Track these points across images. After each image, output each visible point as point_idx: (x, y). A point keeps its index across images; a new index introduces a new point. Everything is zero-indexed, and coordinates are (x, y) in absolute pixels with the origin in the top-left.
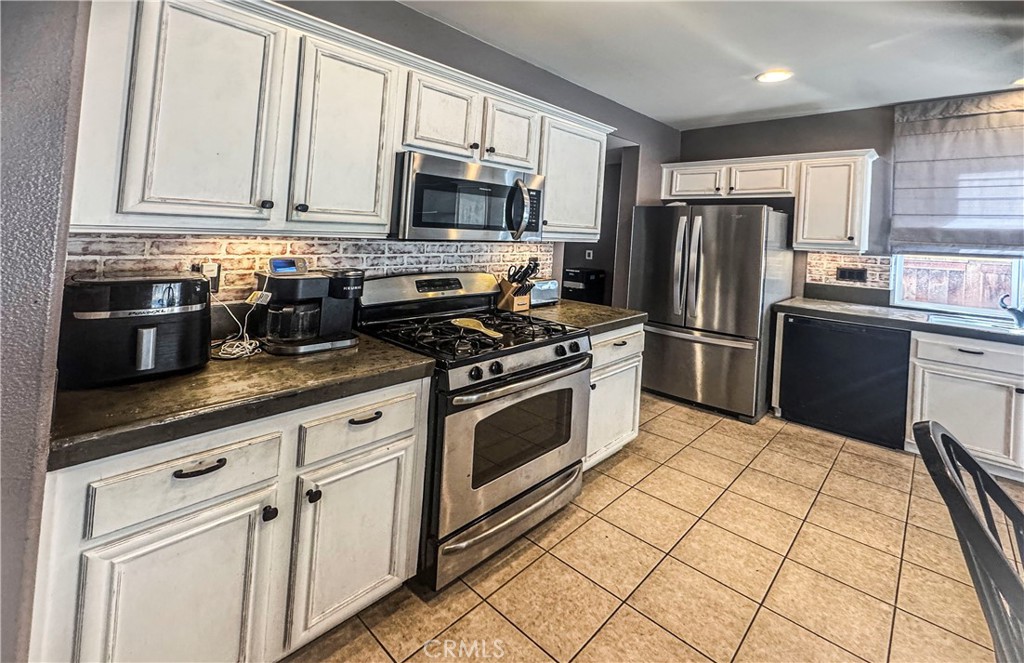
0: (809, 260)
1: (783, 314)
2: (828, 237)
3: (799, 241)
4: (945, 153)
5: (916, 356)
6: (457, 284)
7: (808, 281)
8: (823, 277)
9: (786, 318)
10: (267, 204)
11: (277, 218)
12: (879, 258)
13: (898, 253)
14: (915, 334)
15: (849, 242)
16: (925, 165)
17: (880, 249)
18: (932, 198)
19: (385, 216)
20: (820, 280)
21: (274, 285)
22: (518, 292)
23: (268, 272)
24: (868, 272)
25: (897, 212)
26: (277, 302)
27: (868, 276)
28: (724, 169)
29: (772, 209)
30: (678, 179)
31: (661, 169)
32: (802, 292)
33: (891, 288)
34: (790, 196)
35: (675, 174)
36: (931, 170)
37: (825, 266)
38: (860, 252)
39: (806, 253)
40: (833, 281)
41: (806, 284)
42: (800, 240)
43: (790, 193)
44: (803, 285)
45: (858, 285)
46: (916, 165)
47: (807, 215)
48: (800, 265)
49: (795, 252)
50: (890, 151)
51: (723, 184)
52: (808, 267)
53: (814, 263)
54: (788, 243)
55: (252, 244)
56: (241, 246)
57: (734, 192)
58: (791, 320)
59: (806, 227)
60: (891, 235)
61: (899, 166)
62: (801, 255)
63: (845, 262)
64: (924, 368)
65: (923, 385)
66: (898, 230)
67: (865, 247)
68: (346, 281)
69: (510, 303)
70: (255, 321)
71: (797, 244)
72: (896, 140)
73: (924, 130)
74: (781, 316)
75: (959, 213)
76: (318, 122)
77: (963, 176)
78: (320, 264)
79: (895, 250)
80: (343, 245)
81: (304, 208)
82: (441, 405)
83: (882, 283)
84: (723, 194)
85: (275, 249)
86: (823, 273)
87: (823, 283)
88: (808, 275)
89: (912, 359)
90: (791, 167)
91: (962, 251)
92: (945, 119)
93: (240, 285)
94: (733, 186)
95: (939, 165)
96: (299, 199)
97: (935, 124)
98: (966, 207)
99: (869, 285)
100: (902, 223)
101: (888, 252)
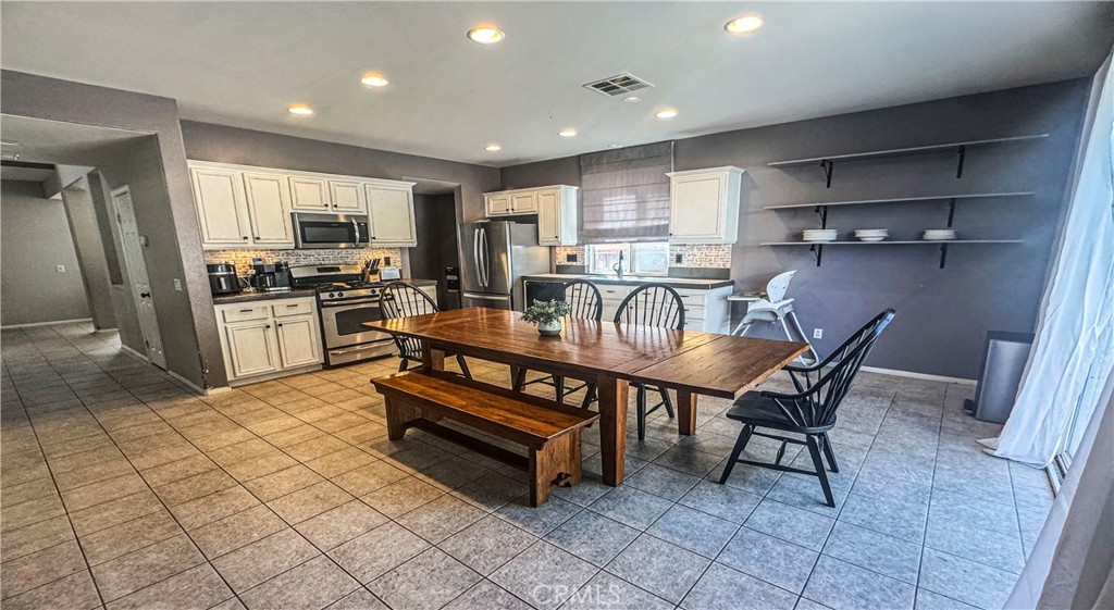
0: (557, 251)
2: (550, 237)
4: (597, 186)
6: (338, 269)
7: (557, 264)
8: (562, 261)
9: (527, 283)
10: (246, 238)
11: (250, 243)
12: (581, 247)
13: (587, 244)
15: (556, 239)
17: (581, 242)
18: (596, 211)
19: (292, 240)
20: (560, 263)
21: (255, 267)
22: (371, 273)
23: (252, 264)
24: (578, 256)
25: (585, 221)
26: (258, 273)
27: (577, 258)
30: (491, 203)
32: (555, 271)
33: (585, 264)
34: (535, 213)
36: (594, 195)
37: (563, 255)
38: (575, 245)
39: (555, 247)
40: (565, 263)
42: (544, 240)
43: (535, 211)
44: (555, 266)
47: (545, 225)
48: (553, 254)
49: (550, 247)
51: (510, 207)
52: (557, 256)
53: (559, 252)
54: (537, 242)
55: (245, 253)
56: (241, 255)
59: (542, 232)
62: (552, 248)
63: (570, 251)
66: (586, 231)
67: (576, 242)
68: (281, 265)
69: (369, 279)
70: (253, 281)
71: (540, 242)
75: (605, 220)
76: (256, 205)
77: (605, 199)
78: (271, 260)
79: (586, 242)
80: (281, 253)
81: (258, 238)
82: (320, 305)
83: (582, 262)
84: (510, 213)
85: (254, 255)
86: (562, 258)
87: (562, 263)
88: (557, 260)
90: (534, 196)
91: (606, 241)
92: (598, 165)
93: (243, 270)
94: (514, 208)
96: (256, 236)
97: (595, 167)
98: (607, 216)
99: (578, 263)
100: (588, 226)
101: (583, 245)
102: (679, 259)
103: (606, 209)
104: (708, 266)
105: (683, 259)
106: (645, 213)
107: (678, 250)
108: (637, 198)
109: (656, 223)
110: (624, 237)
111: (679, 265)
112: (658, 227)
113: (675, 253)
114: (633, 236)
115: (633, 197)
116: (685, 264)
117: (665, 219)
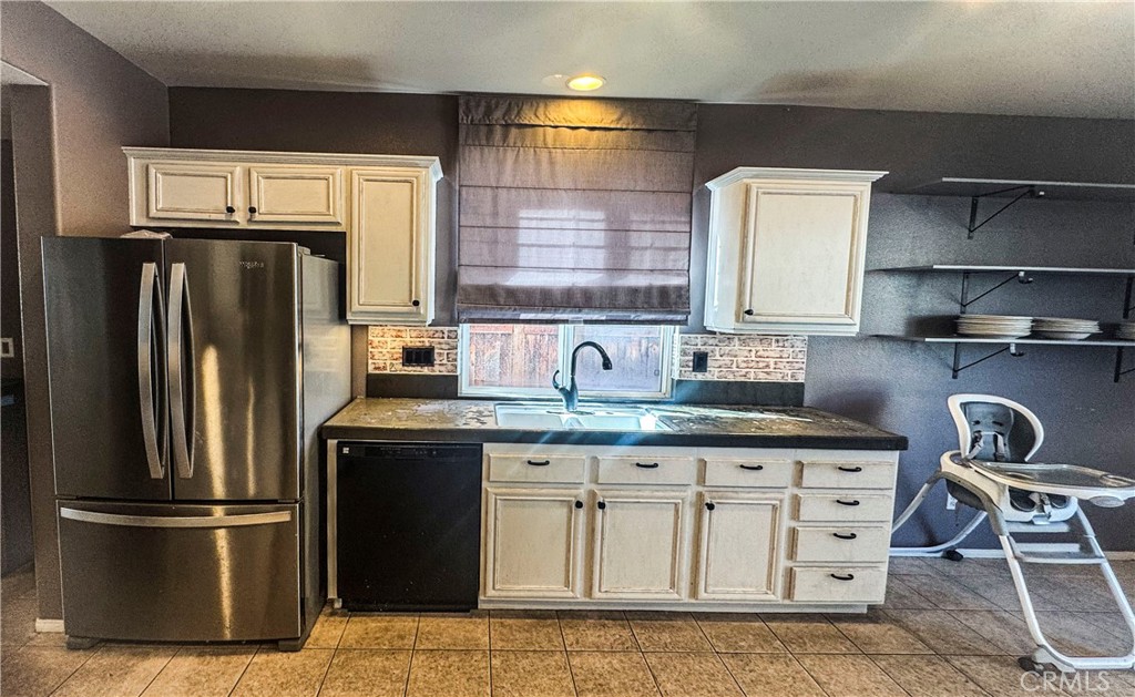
0: (370, 338)
1: (336, 441)
2: (391, 302)
3: (353, 310)
4: (507, 180)
5: (488, 480)
7: (371, 370)
8: (388, 362)
9: (340, 446)
12: (446, 329)
13: (465, 322)
14: (487, 446)
15: (414, 308)
16: (489, 191)
17: (445, 316)
18: (496, 242)
20: (385, 368)
24: (436, 351)
25: (463, 262)
27: (436, 355)
28: (239, 169)
29: (307, 251)
30: (159, 183)
31: (125, 158)
32: (364, 389)
33: (458, 373)
34: (339, 229)
35: (152, 171)
36: (495, 199)
37: (389, 346)
38: (427, 324)
39: (367, 326)
40: (399, 369)
41: (369, 376)
42: (356, 307)
43: (338, 224)
44: (365, 375)
45: (426, 371)
46: (481, 191)
47: (363, 263)
48: (360, 346)
49: (352, 326)
50: (455, 168)
51: (239, 203)
52: (370, 350)
53: (376, 340)
54: (340, 313)
57: (257, 217)
58: (346, 450)
59: (362, 284)
60: (457, 297)
61: (464, 190)
62: (358, 331)
63: (412, 339)
64: (496, 495)
65: (496, 518)
66: (464, 289)
67: (431, 316)
71: (354, 313)
72: (461, 149)
73: (488, 139)
74: (332, 443)
75: (521, 265)
77: (523, 213)
79: (464, 317)
83: (450, 368)
84: (241, 220)
86: (388, 356)
87: (388, 372)
88: (370, 361)
89: (485, 484)
90: (338, 177)
91: (523, 316)
92: (507, 126)
94: (255, 205)
95: (503, 194)
97: (498, 131)
98: (526, 257)
99: (437, 370)
100: (468, 278)
101: (454, 322)
102: (700, 361)
103: (524, 237)
104: (763, 378)
105: (710, 362)
106: (627, 255)
107: (699, 344)
108: (607, 220)
109: (659, 281)
110: (578, 308)
111: (700, 377)
112: (664, 291)
113: (692, 349)
114: (601, 308)
115: (600, 215)
116: (713, 374)
117: (678, 273)
